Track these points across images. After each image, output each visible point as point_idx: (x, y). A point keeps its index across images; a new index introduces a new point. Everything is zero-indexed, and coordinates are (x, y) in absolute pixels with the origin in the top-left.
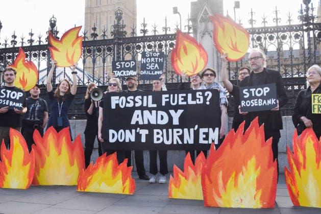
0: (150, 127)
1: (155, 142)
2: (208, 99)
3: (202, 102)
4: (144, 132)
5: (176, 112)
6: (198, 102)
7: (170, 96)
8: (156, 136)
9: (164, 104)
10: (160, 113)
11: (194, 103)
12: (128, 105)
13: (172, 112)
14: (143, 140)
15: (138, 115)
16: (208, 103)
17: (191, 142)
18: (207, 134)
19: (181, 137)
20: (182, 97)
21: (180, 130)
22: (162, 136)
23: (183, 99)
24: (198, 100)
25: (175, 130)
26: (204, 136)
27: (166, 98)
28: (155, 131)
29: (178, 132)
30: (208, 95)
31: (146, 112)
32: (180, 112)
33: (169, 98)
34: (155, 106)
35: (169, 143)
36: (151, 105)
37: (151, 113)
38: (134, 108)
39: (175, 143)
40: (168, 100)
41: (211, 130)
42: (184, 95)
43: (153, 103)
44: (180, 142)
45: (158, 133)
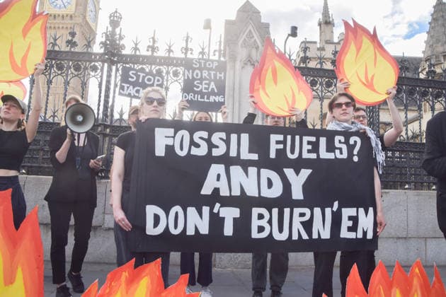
0: (244, 203)
1: (255, 235)
2: (355, 152)
3: (345, 156)
4: (230, 214)
5: (297, 172)
6: (339, 156)
7: (285, 138)
8: (255, 223)
9: (273, 155)
10: (266, 173)
11: (331, 156)
12: (195, 151)
13: (289, 172)
14: (228, 230)
15: (219, 176)
16: (356, 159)
17: (326, 235)
18: (355, 220)
19: (308, 225)
20: (309, 143)
21: (307, 211)
22: (270, 222)
23: (310, 147)
24: (337, 152)
25: (297, 211)
26: (350, 224)
27: (278, 142)
28: (256, 211)
29: (302, 215)
30: (355, 142)
31: (236, 170)
32: (306, 173)
33: (284, 142)
34: (255, 157)
35: (283, 237)
36: (246, 155)
37: (246, 172)
38: (209, 160)
39: (295, 237)
40: (281, 146)
41: (361, 210)
42: (313, 139)
43: (250, 151)
44: (305, 236)
45: (261, 217)
